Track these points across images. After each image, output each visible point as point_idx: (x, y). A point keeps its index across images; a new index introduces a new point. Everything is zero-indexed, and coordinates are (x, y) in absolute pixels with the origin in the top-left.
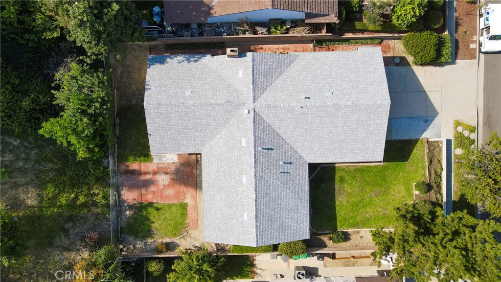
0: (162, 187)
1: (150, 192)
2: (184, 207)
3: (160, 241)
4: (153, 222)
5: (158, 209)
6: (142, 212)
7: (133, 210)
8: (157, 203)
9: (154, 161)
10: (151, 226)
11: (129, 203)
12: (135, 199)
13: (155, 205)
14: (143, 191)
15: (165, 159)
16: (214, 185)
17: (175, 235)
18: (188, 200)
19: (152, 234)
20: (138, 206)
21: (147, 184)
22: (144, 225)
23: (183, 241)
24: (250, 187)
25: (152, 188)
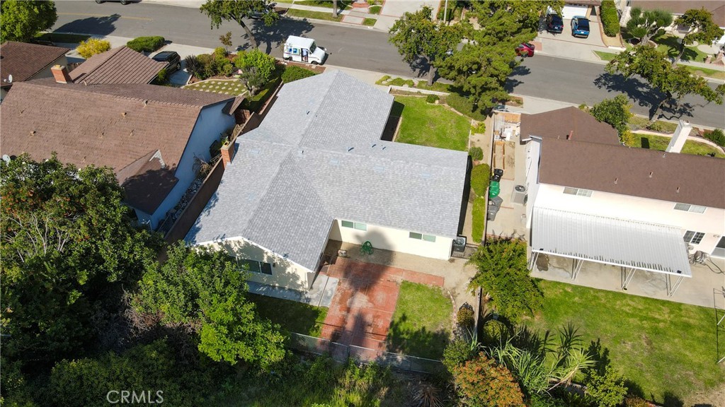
0: (370, 305)
1: (373, 321)
2: (406, 285)
3: (454, 325)
4: (424, 328)
5: (404, 318)
6: (404, 339)
7: (397, 350)
8: (393, 317)
9: (329, 305)
10: (429, 332)
11: (383, 354)
12: (380, 345)
13: (397, 320)
14: (370, 330)
15: (330, 293)
16: (380, 209)
17: (450, 306)
18: (400, 279)
19: (443, 333)
20: (393, 342)
21: (361, 323)
22: (425, 341)
23: (459, 298)
24: (390, 164)
25: (369, 318)
